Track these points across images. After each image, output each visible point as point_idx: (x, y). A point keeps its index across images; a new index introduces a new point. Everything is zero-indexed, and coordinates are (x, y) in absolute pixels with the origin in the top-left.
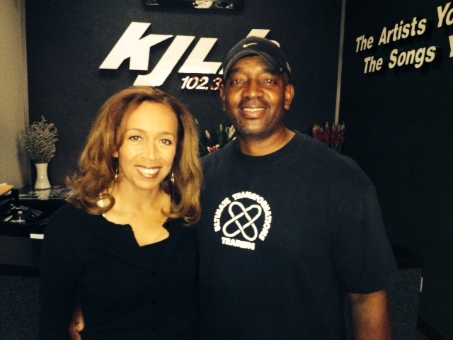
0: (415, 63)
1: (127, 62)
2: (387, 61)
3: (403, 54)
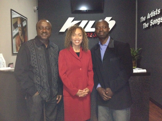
0: (158, 23)
3: (154, 21)
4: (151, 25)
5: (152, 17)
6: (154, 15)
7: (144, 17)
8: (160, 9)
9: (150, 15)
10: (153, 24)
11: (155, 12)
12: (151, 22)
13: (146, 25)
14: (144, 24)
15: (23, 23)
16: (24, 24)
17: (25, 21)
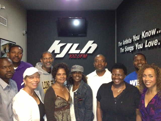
0: (130, 50)
1: (54, 51)
2: (125, 50)
3: (128, 48)
4: (126, 51)
5: (126, 44)
6: (128, 43)
7: (121, 42)
8: (131, 39)
9: (125, 42)
10: (127, 51)
11: (128, 40)
12: (126, 49)
13: (122, 50)
14: (121, 49)
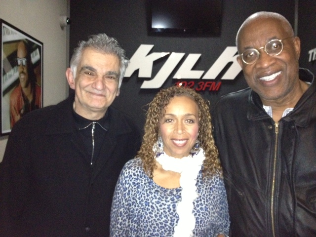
1: (137, 72)
15: (32, 55)
16: (35, 58)
17: (38, 50)
